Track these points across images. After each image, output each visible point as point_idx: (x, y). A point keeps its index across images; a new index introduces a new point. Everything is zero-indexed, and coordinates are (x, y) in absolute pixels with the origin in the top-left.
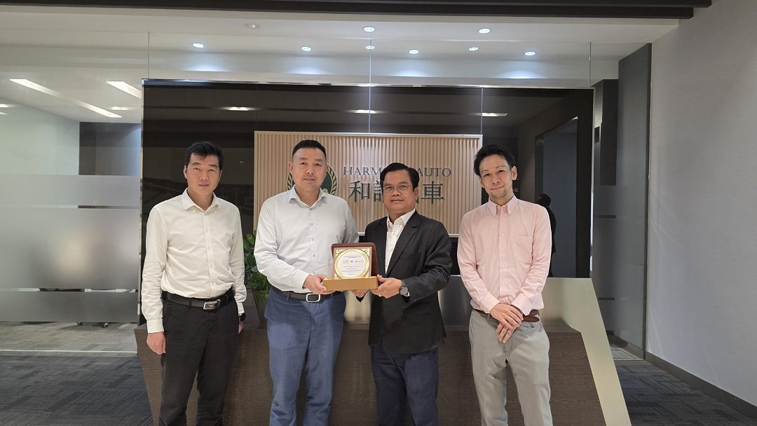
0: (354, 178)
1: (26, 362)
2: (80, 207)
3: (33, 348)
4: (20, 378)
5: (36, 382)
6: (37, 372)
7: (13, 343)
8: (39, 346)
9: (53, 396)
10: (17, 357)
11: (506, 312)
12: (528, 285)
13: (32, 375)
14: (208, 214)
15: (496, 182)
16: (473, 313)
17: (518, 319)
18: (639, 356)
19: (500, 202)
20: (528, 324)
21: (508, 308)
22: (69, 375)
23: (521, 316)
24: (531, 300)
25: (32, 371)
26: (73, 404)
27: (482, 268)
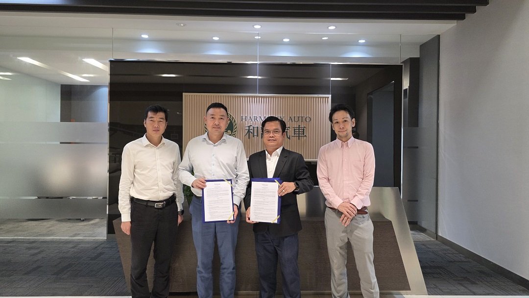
0: (248, 123)
1: (34, 245)
2: (61, 143)
3: (37, 236)
4: (32, 255)
5: (42, 258)
6: (42, 252)
7: (23, 233)
8: (40, 235)
9: (56, 266)
10: (27, 242)
11: (347, 207)
12: (360, 191)
13: (39, 253)
14: (158, 148)
15: (342, 128)
16: (327, 209)
17: (354, 212)
18: (433, 238)
19: (344, 140)
20: (361, 216)
21: (349, 205)
22: (64, 253)
23: (356, 210)
24: (362, 200)
25: (39, 250)
26: (69, 271)
27: (333, 181)
